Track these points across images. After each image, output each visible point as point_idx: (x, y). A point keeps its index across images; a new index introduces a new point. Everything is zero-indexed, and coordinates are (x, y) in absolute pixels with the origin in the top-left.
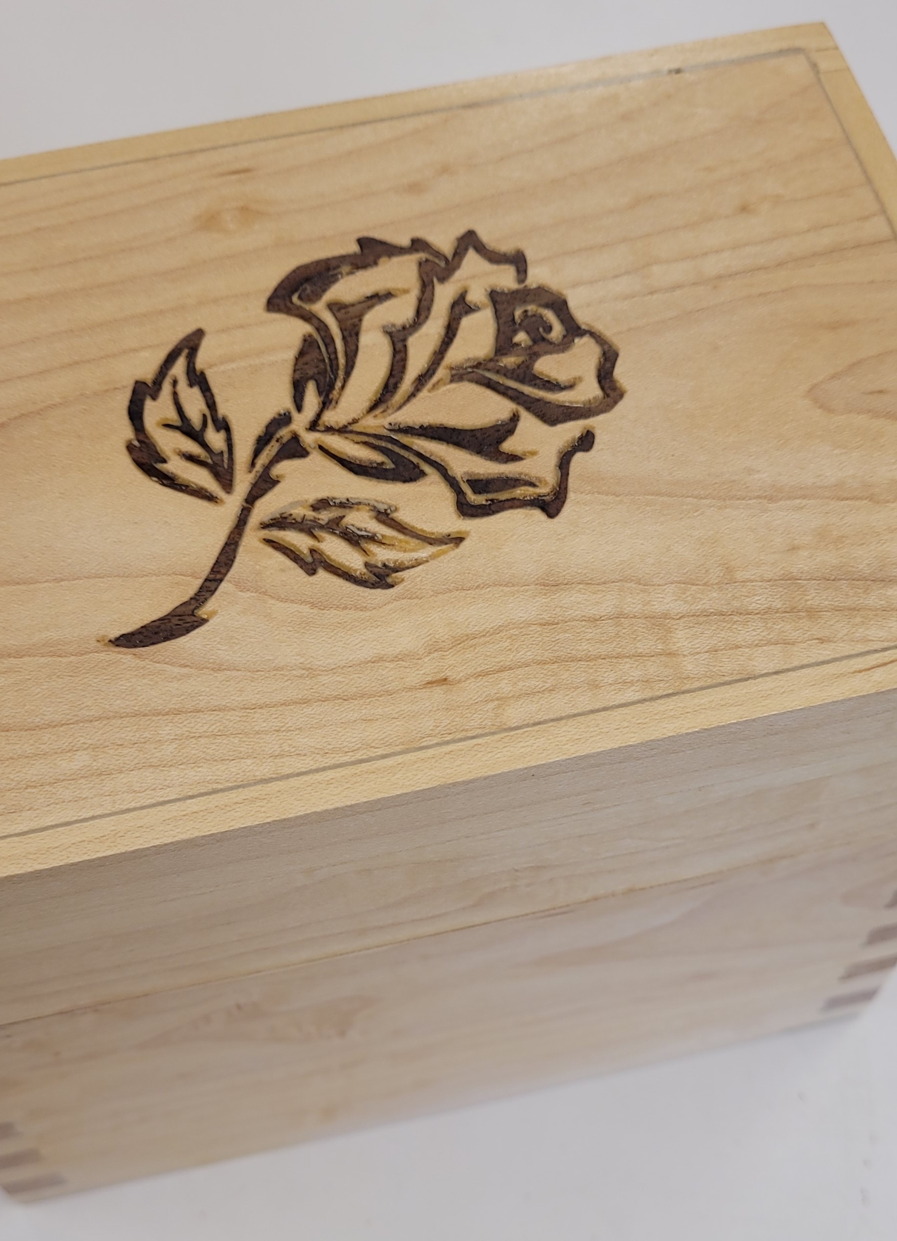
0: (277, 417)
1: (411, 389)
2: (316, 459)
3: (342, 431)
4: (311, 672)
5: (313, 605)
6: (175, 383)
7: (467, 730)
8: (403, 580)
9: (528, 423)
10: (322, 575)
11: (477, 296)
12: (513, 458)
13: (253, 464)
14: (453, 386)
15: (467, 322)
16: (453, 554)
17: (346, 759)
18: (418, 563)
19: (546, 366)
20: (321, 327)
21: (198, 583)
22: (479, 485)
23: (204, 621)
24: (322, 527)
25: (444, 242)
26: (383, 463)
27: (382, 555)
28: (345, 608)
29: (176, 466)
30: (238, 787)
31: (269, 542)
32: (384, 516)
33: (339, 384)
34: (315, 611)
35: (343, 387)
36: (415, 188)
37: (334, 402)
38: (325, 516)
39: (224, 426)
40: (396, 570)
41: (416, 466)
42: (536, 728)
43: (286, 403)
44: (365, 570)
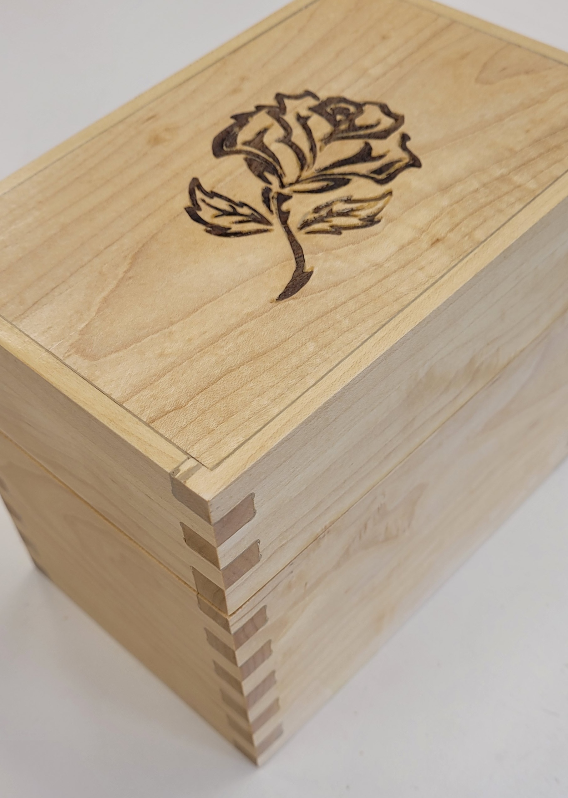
0: (263, 191)
1: (312, 155)
2: (296, 197)
3: (297, 182)
4: (378, 266)
5: (353, 244)
6: (203, 201)
7: (466, 251)
8: (382, 218)
9: (374, 143)
10: (344, 232)
11: (304, 113)
12: (381, 157)
13: (271, 211)
14: (328, 146)
15: (310, 123)
16: (392, 199)
17: (426, 286)
18: (382, 209)
19: (359, 121)
20: (248, 153)
21: (293, 261)
23: (311, 273)
24: (326, 217)
25: (271, 101)
26: (328, 185)
27: (363, 214)
28: (368, 238)
29: (236, 228)
30: (392, 319)
31: (309, 233)
32: (349, 200)
33: (278, 168)
34: (356, 245)
35: (281, 168)
36: (236, 91)
37: (283, 175)
38: (324, 213)
39: (242, 205)
40: (376, 215)
41: (344, 179)
42: (493, 236)
43: (262, 185)
44: (362, 222)
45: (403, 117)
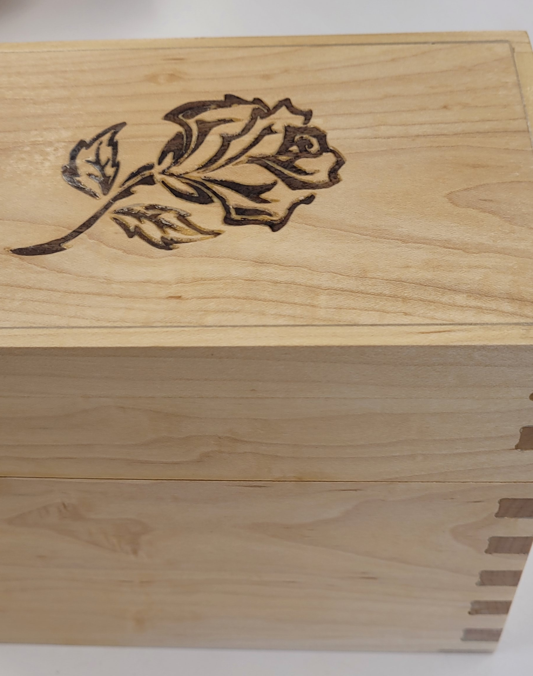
0: (146, 165)
1: (224, 163)
2: (158, 187)
3: (179, 177)
4: (109, 281)
5: (125, 251)
6: (101, 143)
7: (181, 323)
8: (178, 248)
9: (281, 187)
10: (136, 238)
11: (278, 126)
12: (265, 201)
13: (123, 185)
14: (247, 165)
15: (267, 138)
16: (212, 240)
17: (109, 324)
18: (191, 241)
19: (302, 163)
20: (189, 131)
21: (69, 232)
22: (239, 211)
23: (64, 249)
24: (146, 217)
25: (271, 102)
26: (192, 194)
27: (172, 234)
28: (141, 255)
30: (44, 327)
31: (115, 219)
32: (182, 218)
33: (186, 156)
34: (125, 254)
35: (187, 158)
36: (267, 77)
37: (179, 163)
38: (150, 213)
39: (116, 165)
40: (177, 242)
41: (210, 198)
42: (220, 328)
43: (154, 159)
44: (160, 240)
45: (338, 181)
